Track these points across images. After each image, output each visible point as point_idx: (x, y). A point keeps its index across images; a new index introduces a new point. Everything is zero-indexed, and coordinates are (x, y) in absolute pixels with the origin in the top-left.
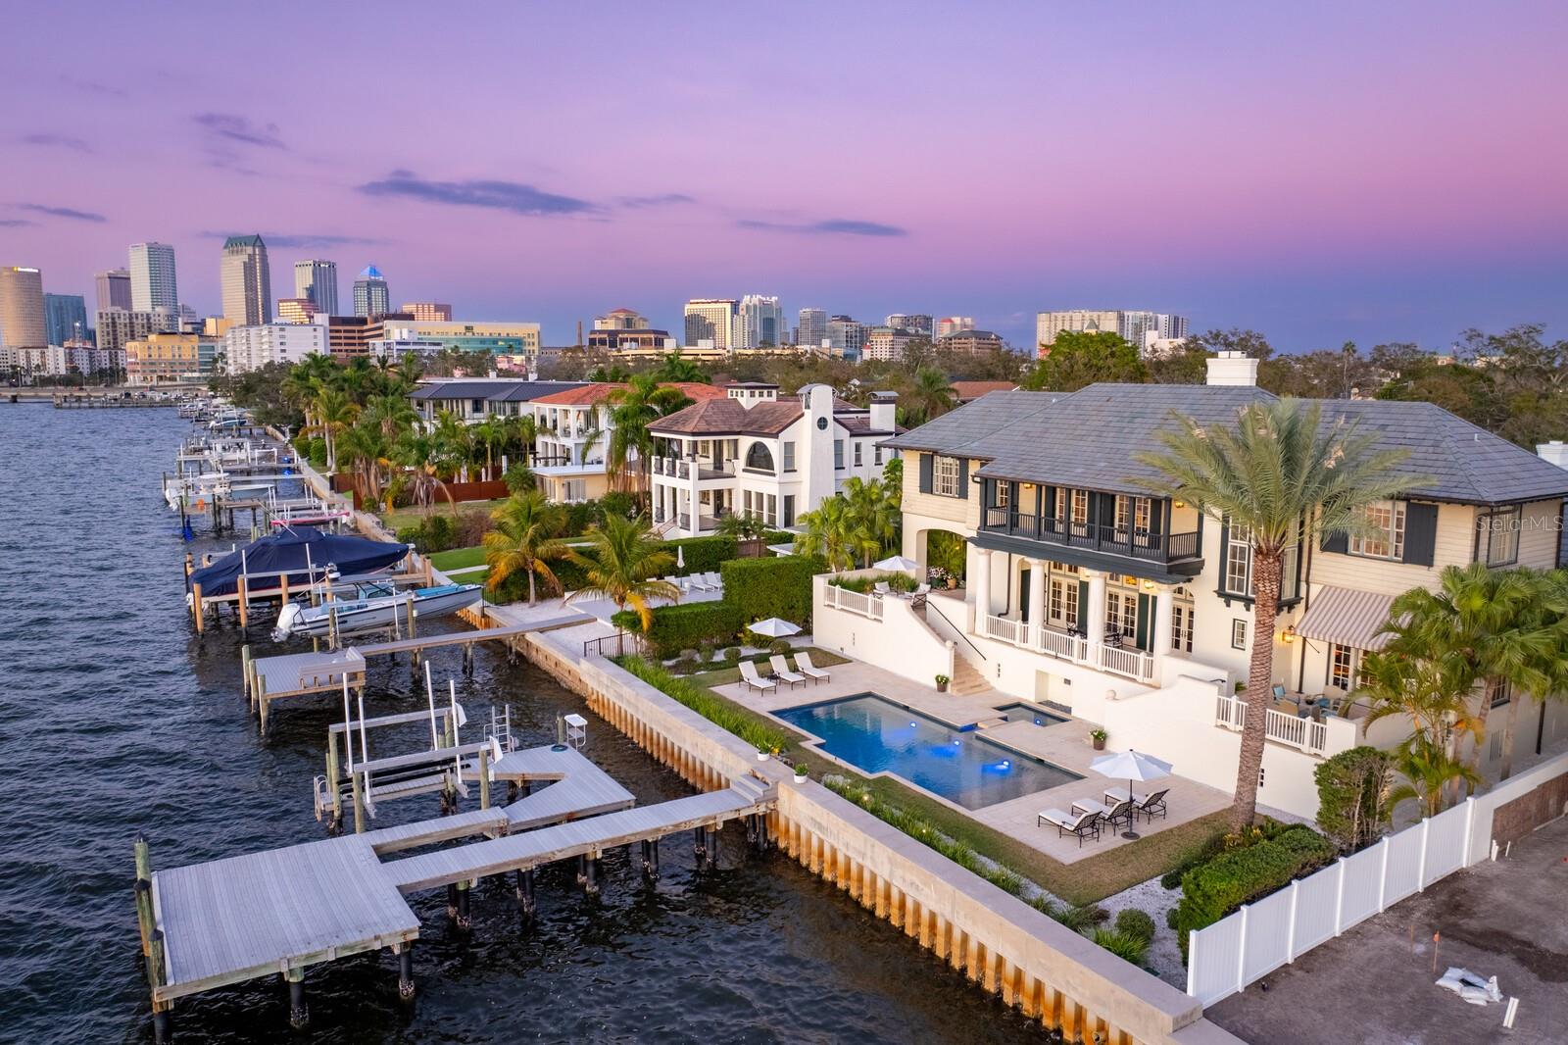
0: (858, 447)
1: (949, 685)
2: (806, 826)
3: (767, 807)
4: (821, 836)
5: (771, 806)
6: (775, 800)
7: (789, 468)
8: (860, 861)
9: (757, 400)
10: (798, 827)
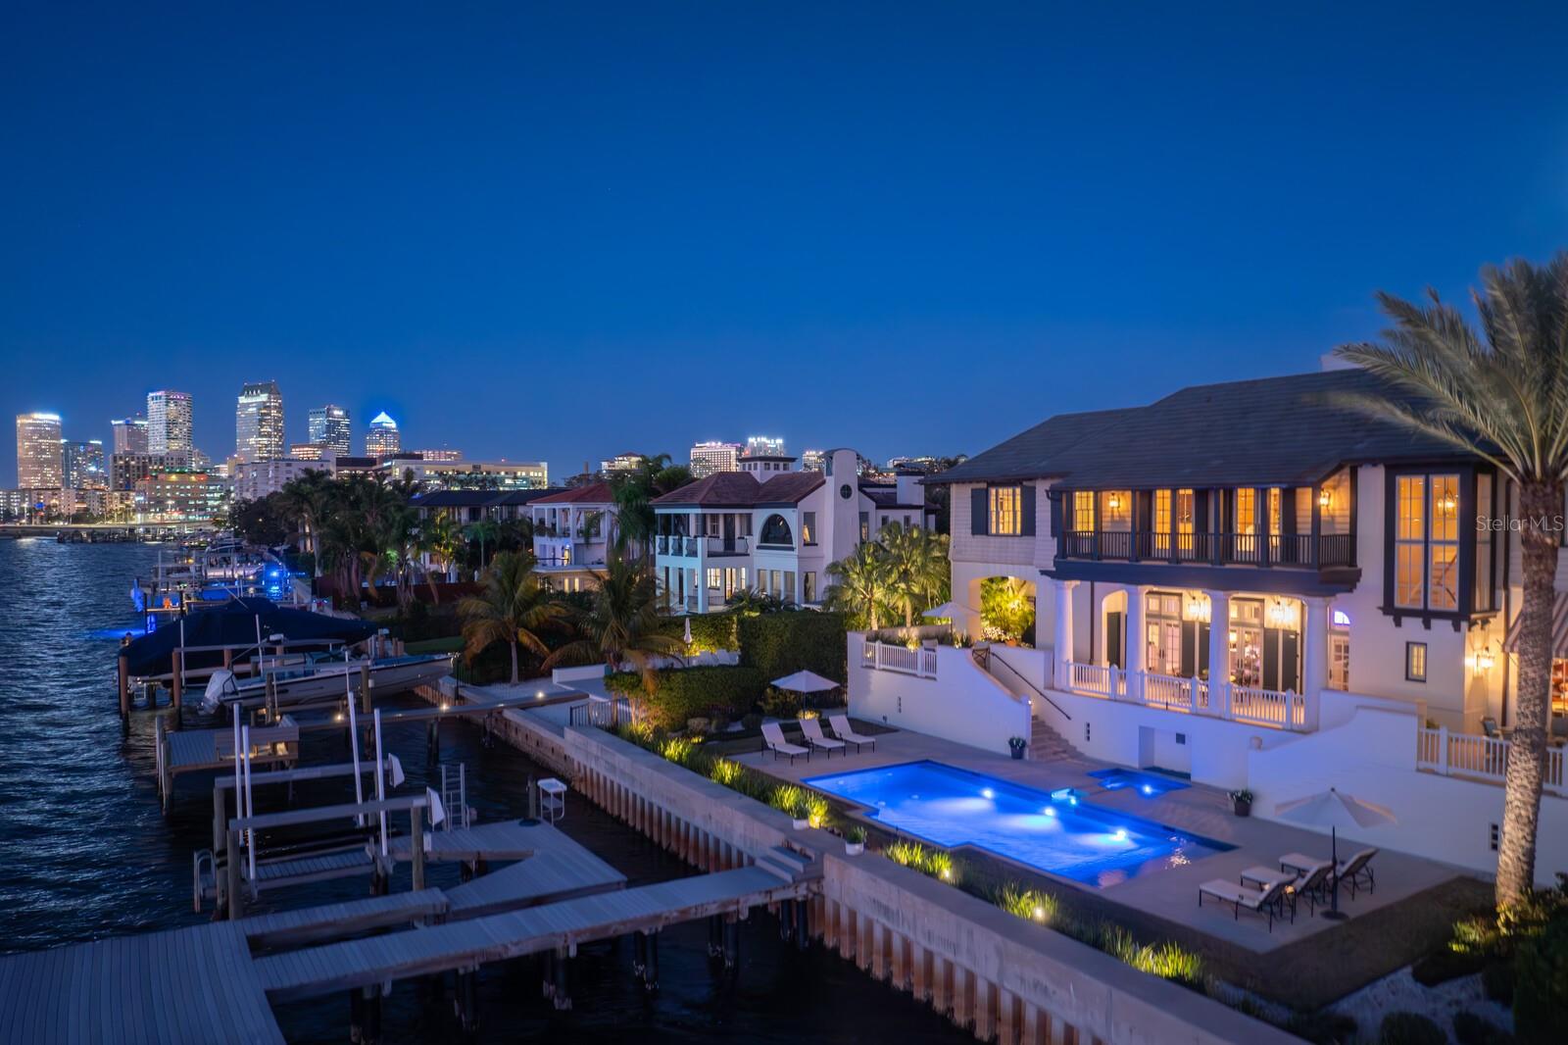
0: (885, 518)
1: (1027, 751)
2: (865, 912)
3: (808, 889)
4: (889, 925)
5: (814, 888)
6: (820, 878)
7: (810, 541)
8: (950, 956)
9: (772, 473)
10: (853, 915)
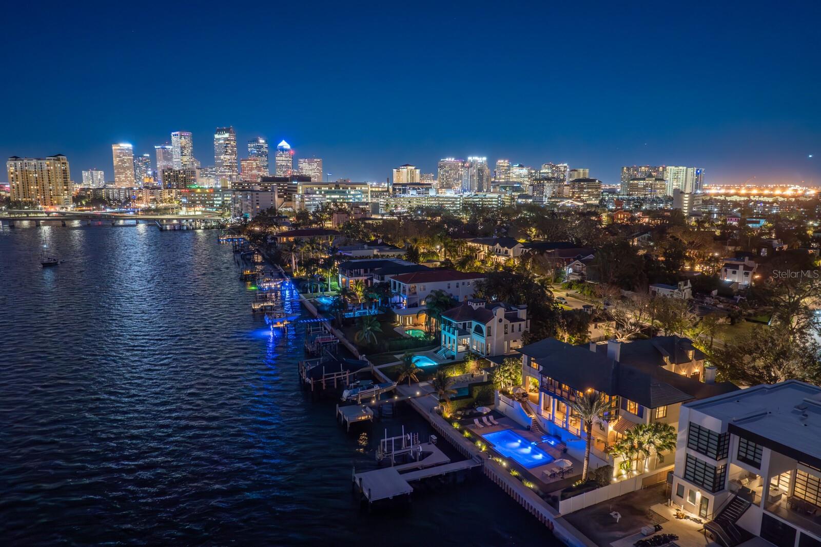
0: (513, 326)
1: (531, 429)
3: (481, 464)
7: (489, 335)
9: (478, 306)
